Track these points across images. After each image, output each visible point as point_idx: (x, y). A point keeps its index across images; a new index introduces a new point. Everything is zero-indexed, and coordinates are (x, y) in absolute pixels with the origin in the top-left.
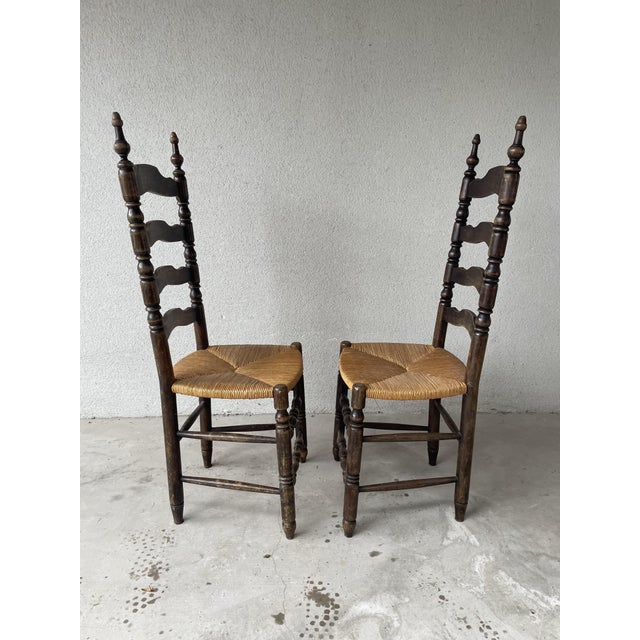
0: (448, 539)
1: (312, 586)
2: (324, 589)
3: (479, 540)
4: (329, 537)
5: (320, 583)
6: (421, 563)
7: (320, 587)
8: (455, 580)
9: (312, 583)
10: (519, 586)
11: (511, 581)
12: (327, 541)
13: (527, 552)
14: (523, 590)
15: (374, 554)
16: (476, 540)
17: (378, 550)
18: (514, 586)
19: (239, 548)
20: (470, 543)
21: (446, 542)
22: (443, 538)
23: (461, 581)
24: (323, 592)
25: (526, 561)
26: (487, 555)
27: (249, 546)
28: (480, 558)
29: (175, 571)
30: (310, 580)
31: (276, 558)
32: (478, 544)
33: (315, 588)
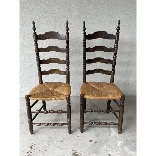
0: (111, 136)
1: (74, 151)
2: (77, 152)
3: (119, 136)
4: (78, 135)
5: (76, 150)
6: (103, 144)
7: (76, 152)
8: (113, 149)
9: (74, 150)
10: (130, 151)
11: (128, 150)
12: (78, 137)
13: (132, 140)
14: (131, 152)
15: (91, 141)
16: (118, 136)
17: (92, 139)
18: (129, 151)
19: (54, 139)
20: (117, 137)
21: (110, 137)
22: (109, 136)
23: (114, 149)
24: (77, 153)
25: (132, 143)
26: (121, 141)
27: (57, 138)
28: (119, 142)
29: (37, 146)
30: (73, 149)
31: (64, 142)
32: (119, 137)
33: (75, 152)
